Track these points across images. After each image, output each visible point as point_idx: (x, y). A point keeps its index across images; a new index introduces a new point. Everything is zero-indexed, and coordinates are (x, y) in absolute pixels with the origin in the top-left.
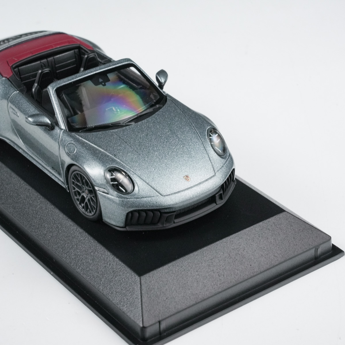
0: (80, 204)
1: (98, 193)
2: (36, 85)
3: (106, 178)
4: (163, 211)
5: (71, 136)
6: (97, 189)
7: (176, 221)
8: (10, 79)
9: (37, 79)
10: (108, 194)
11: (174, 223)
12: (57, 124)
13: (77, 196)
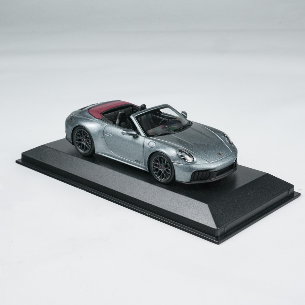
0: (158, 176)
1: (174, 164)
2: (118, 120)
3: (178, 155)
4: (211, 171)
5: (150, 139)
6: (173, 162)
7: (217, 177)
8: (102, 119)
9: (118, 117)
10: (180, 163)
11: (216, 178)
12: (139, 133)
13: (155, 172)
